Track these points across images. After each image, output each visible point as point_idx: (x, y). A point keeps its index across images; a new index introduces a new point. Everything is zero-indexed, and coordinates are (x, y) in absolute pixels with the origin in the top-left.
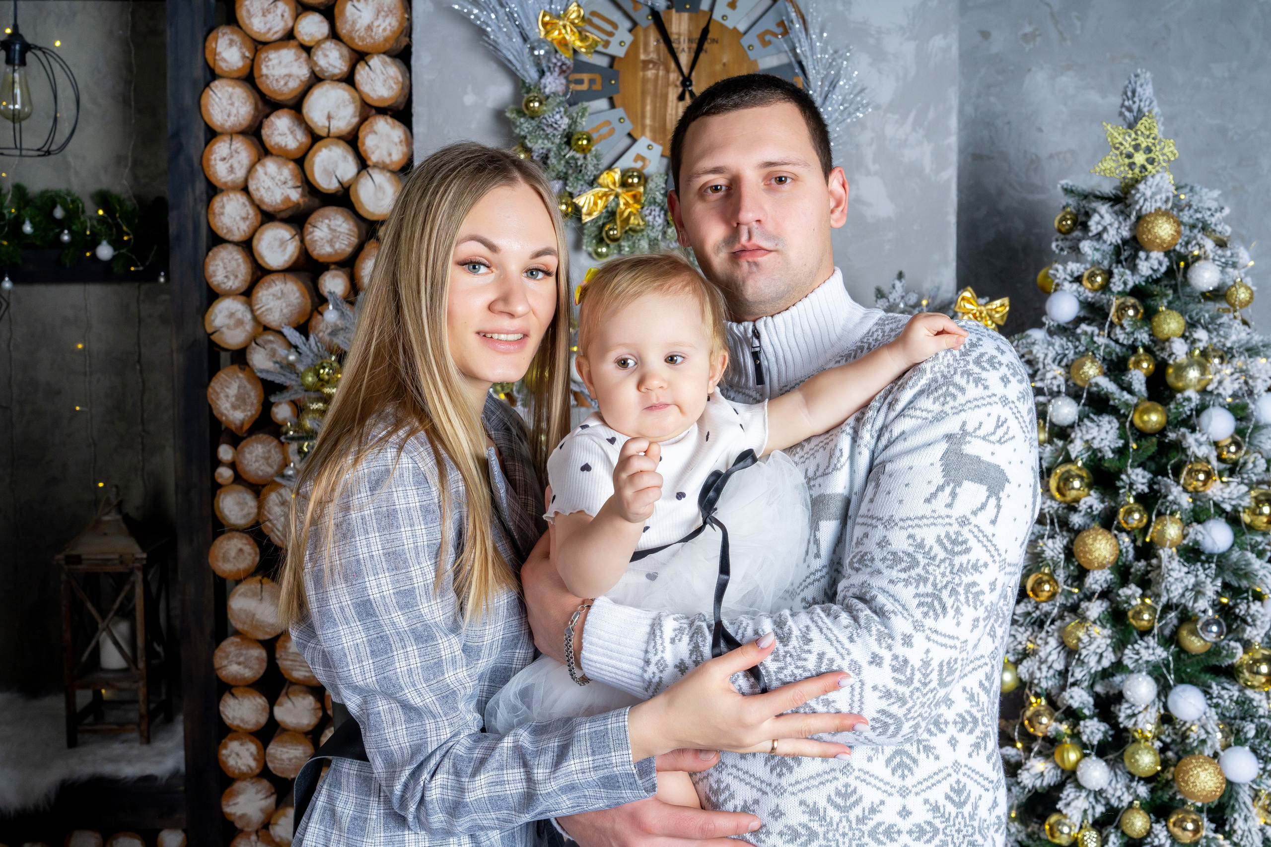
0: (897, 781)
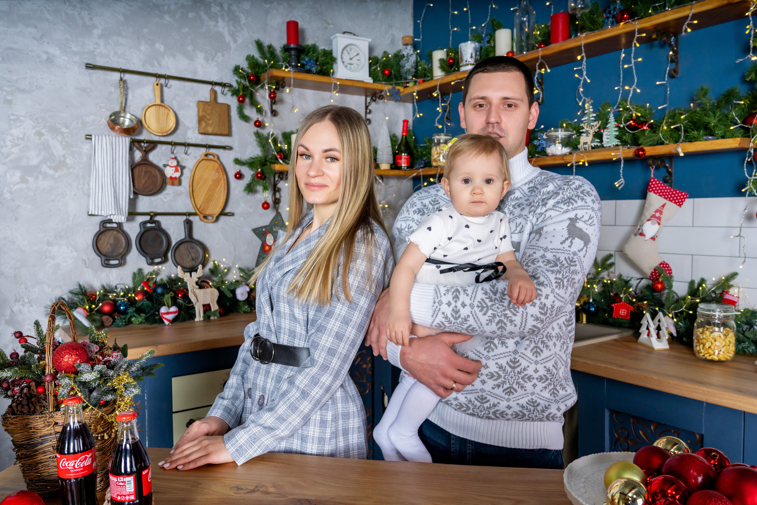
0: (534, 358)
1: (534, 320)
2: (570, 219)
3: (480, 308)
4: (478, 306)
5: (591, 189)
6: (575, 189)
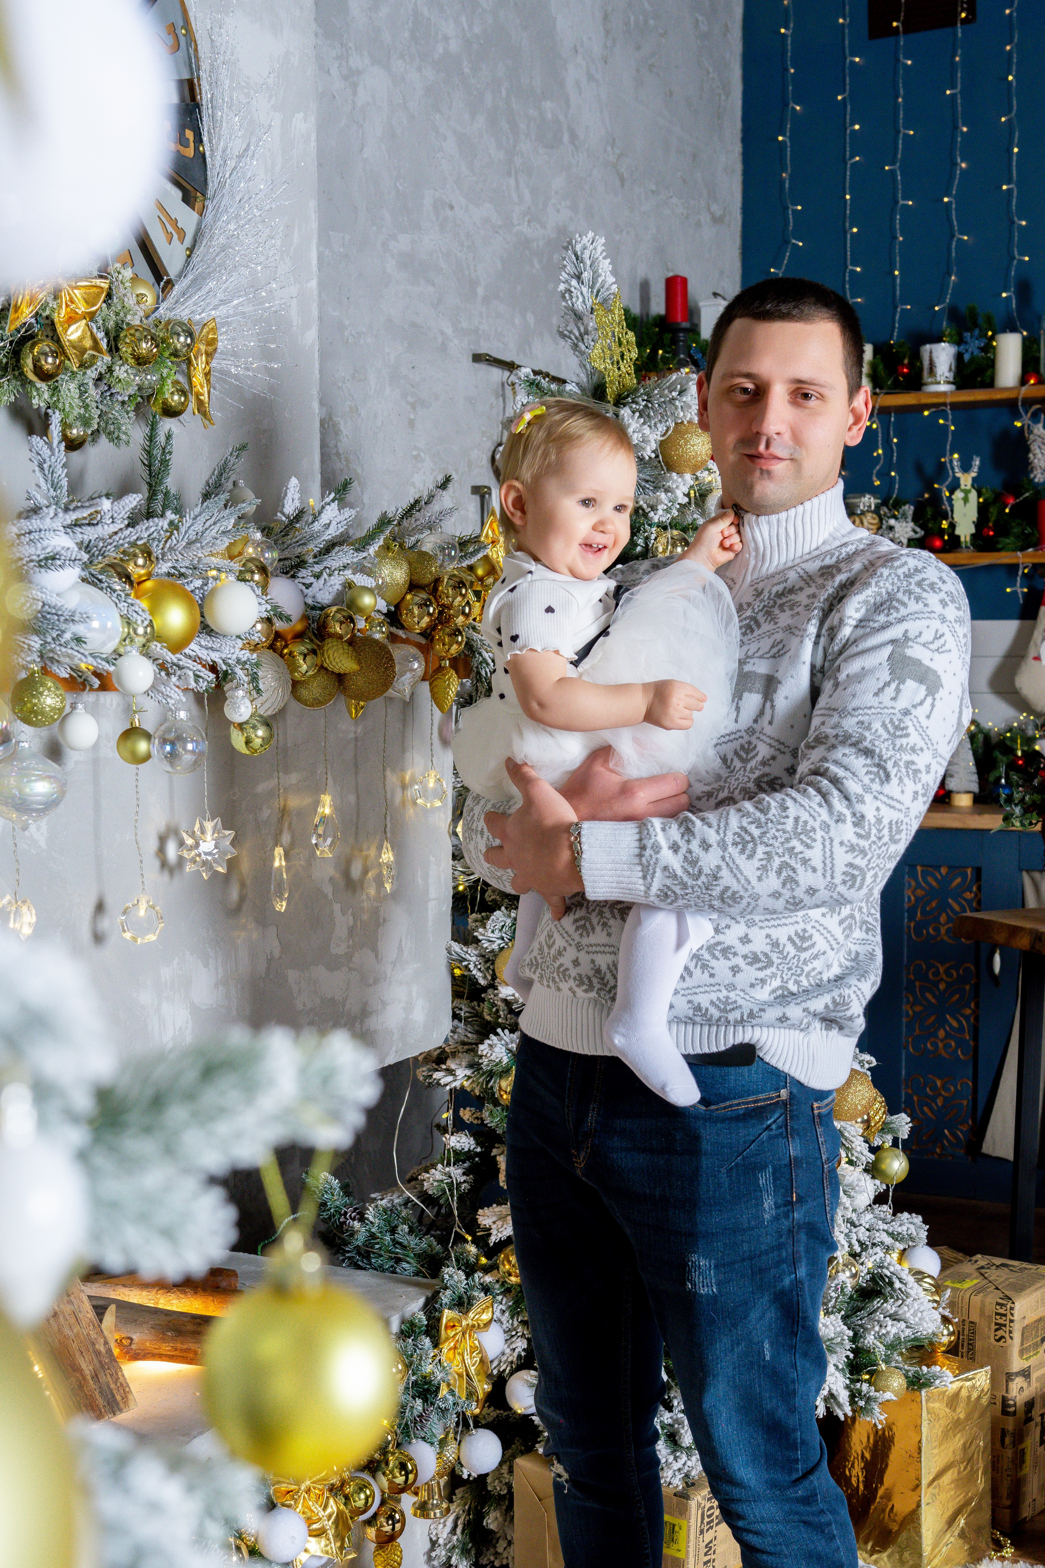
1: (847, 852)
3: (740, 846)
5: (941, 578)
6: (906, 576)
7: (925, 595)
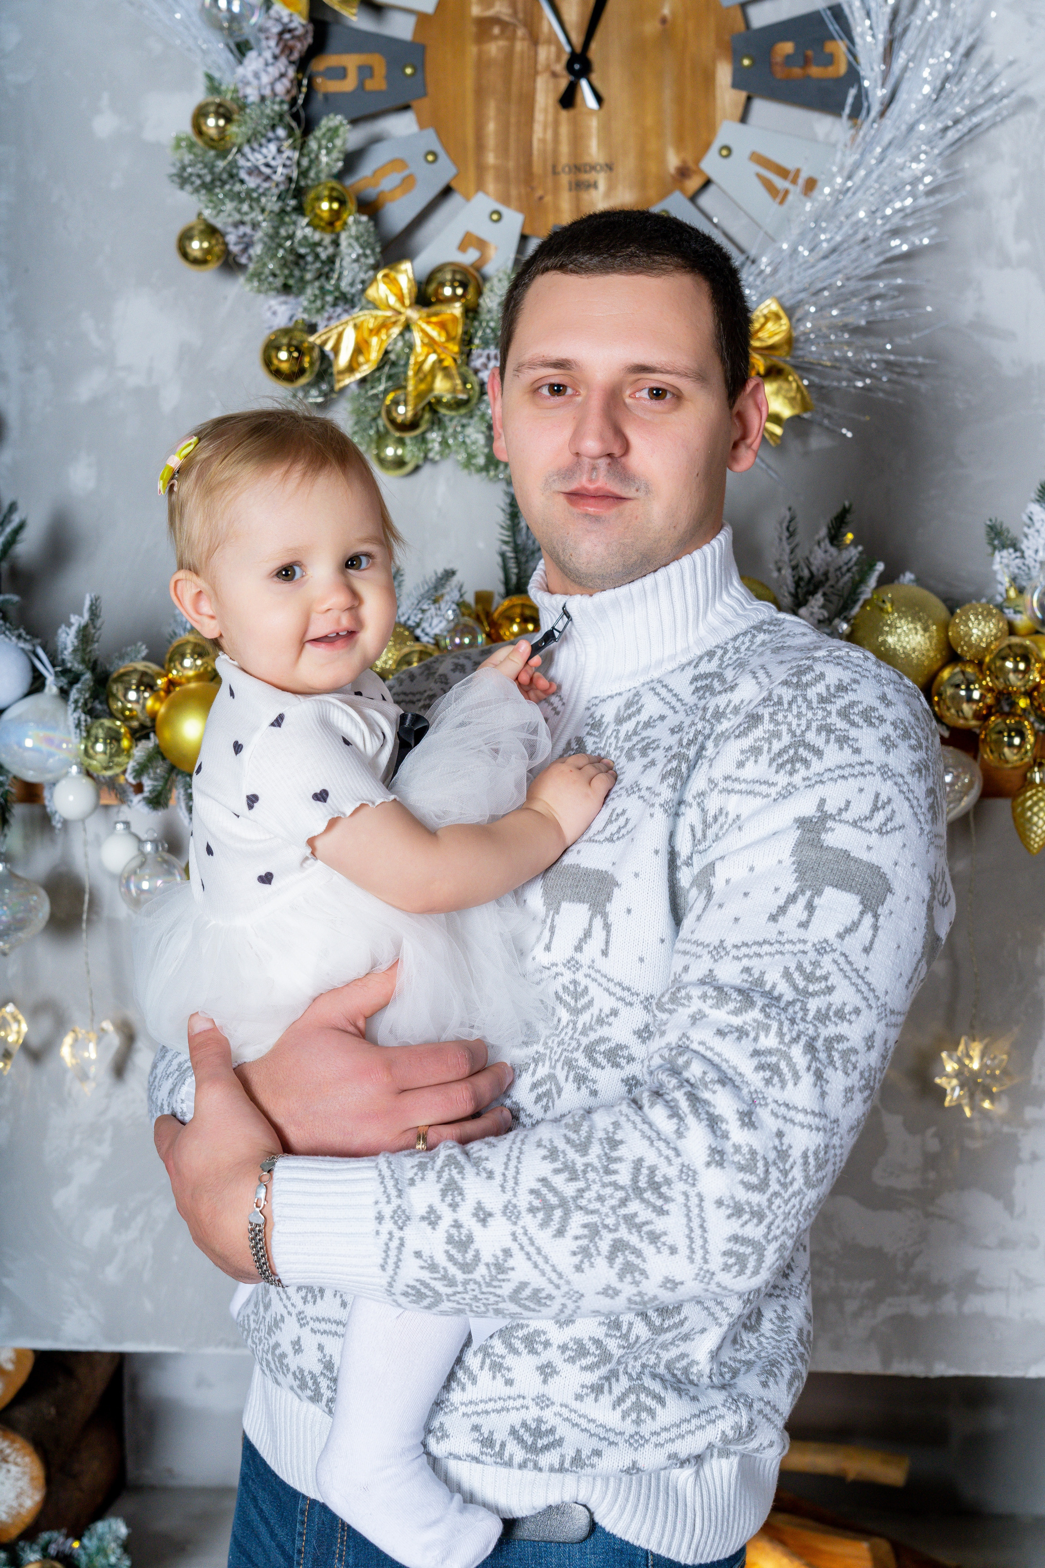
2: (802, 823)
3: (540, 1215)
4: (532, 1210)
5: (883, 698)
6: (822, 700)
7: (853, 733)
